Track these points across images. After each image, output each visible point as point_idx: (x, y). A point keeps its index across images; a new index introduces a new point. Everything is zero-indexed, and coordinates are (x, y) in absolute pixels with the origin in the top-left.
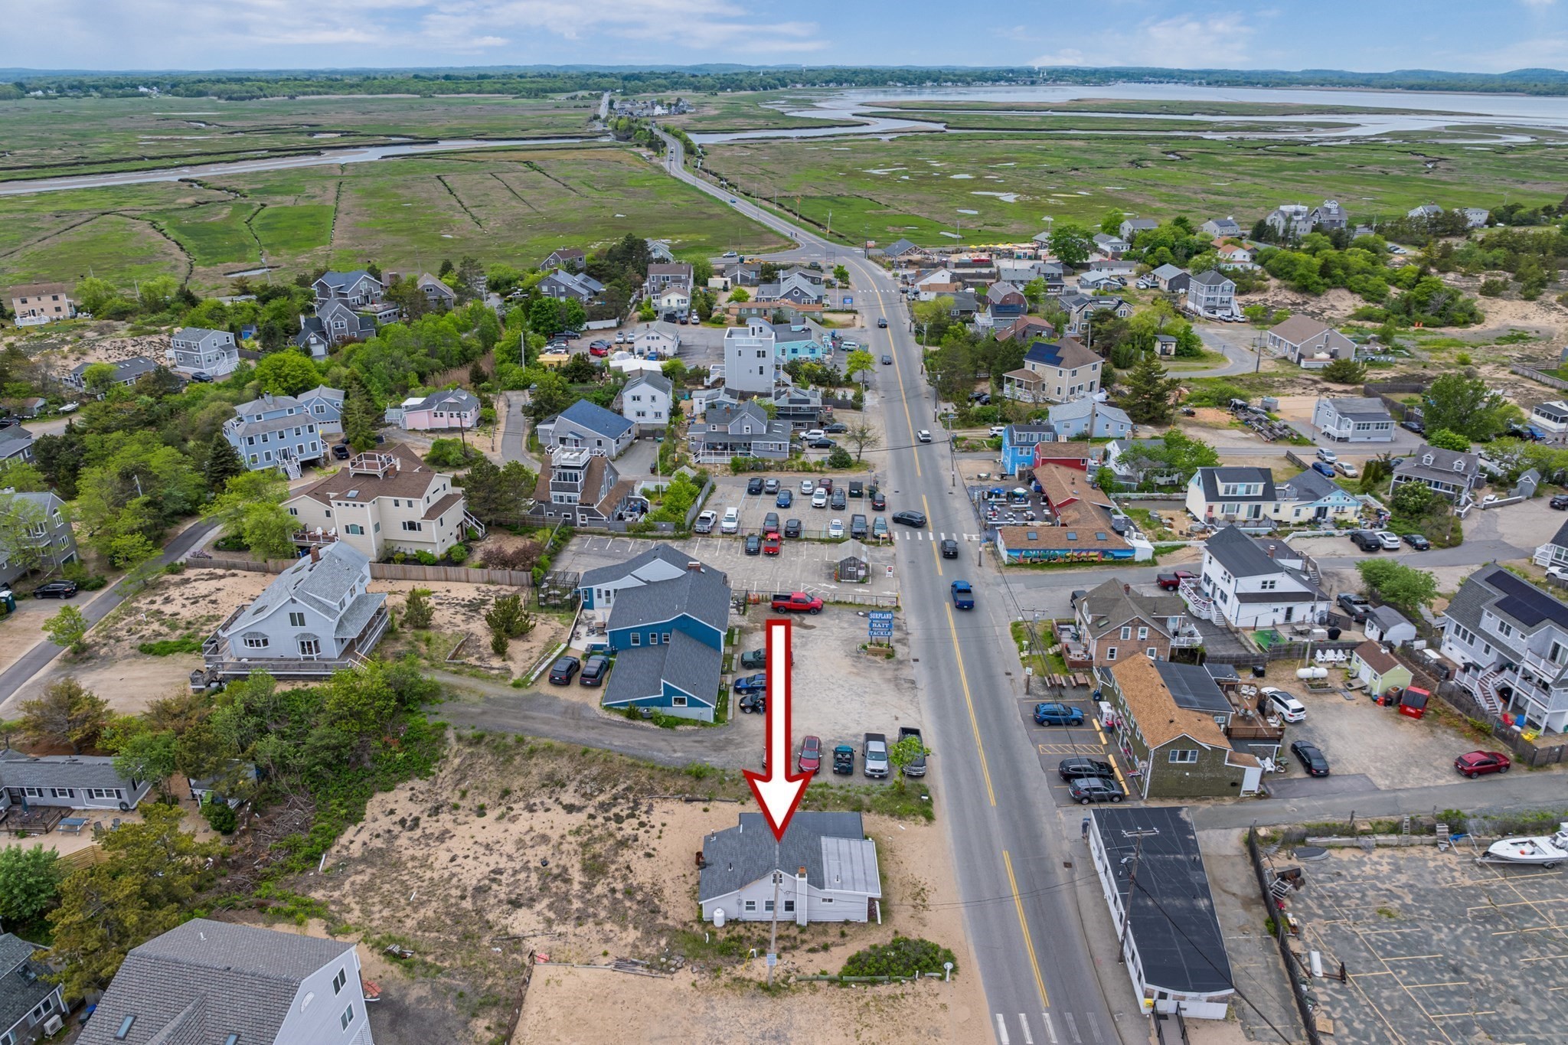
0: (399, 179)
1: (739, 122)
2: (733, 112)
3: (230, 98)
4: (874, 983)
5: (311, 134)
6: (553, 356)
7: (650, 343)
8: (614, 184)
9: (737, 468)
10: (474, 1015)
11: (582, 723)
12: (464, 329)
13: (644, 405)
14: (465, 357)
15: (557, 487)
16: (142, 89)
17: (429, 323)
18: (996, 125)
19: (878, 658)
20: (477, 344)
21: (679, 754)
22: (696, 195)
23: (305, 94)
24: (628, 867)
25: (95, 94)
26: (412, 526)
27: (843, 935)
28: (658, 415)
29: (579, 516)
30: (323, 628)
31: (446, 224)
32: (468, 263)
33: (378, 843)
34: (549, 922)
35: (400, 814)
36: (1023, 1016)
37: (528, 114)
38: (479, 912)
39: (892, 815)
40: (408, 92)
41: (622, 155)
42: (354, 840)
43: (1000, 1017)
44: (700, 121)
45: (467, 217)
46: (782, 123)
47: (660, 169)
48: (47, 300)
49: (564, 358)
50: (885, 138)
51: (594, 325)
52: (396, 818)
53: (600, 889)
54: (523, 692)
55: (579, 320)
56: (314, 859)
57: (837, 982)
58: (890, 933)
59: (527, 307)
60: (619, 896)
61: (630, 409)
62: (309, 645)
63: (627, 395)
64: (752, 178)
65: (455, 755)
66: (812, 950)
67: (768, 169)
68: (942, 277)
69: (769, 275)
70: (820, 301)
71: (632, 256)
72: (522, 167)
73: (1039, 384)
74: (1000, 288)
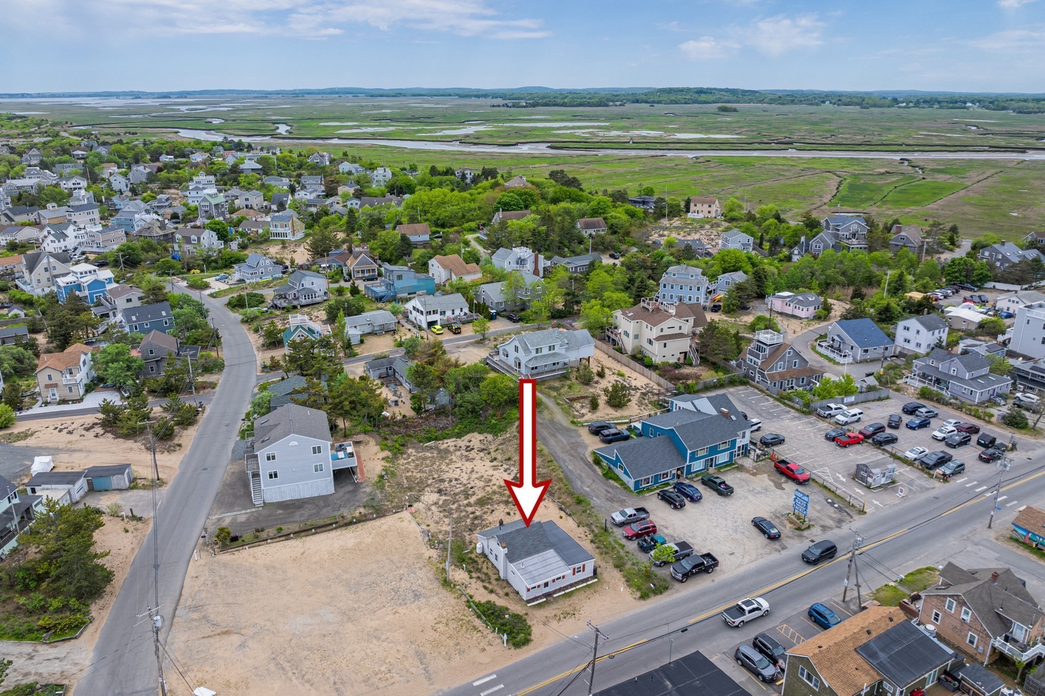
4: (479, 617)
7: (1010, 305)
9: (921, 394)
10: (364, 507)
11: (572, 452)
13: (910, 335)
15: (751, 353)
19: (789, 525)
21: (588, 489)
24: (493, 511)
25: (935, 106)
27: (507, 594)
28: (918, 345)
29: (757, 375)
30: (522, 357)
33: (452, 449)
34: (436, 504)
35: (471, 444)
36: (502, 686)
38: (428, 486)
39: (627, 581)
42: (450, 443)
43: (495, 676)
48: (706, 206)
51: (999, 286)
52: (468, 444)
53: (470, 509)
54: (573, 427)
55: (983, 279)
56: (430, 440)
57: (470, 603)
58: (524, 612)
60: (471, 516)
63: (900, 325)
66: (485, 588)
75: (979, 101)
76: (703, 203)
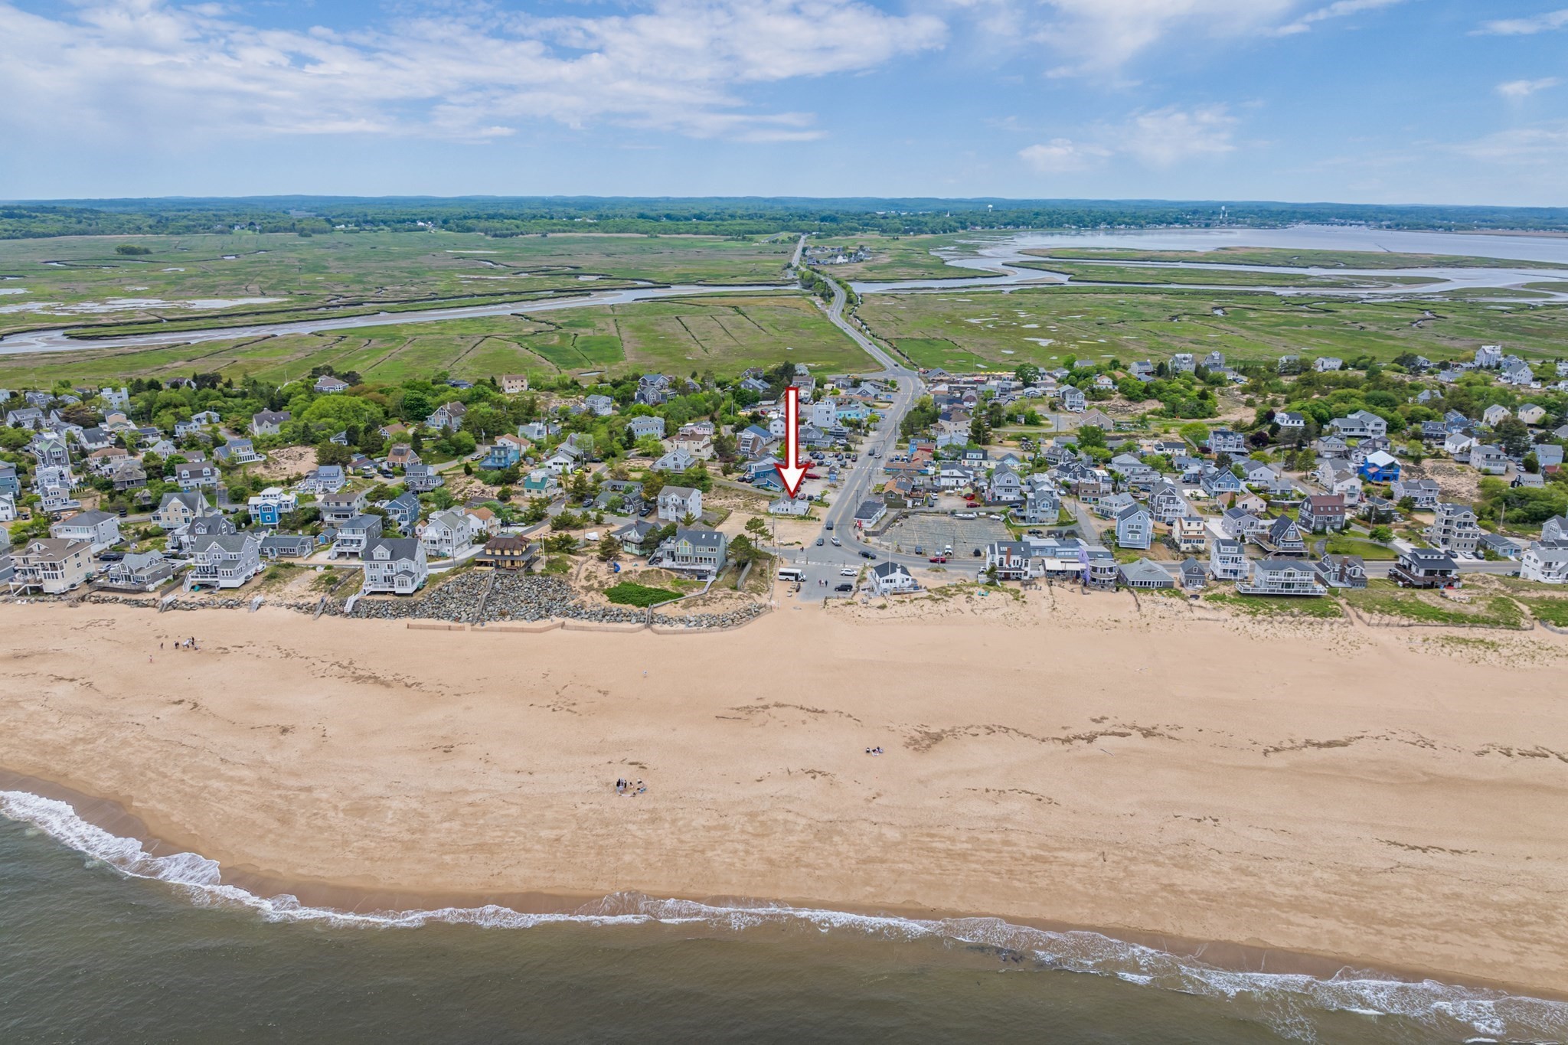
0: (652, 318)
1: (902, 271)
2: (903, 262)
3: (495, 236)
5: (577, 276)
6: (745, 413)
8: (791, 326)
9: (808, 449)
12: (707, 401)
13: (776, 428)
14: (707, 412)
16: (420, 224)
17: (692, 397)
20: (712, 407)
22: (841, 335)
23: (553, 231)
25: (386, 228)
26: (698, 450)
30: (681, 462)
31: (687, 350)
32: (707, 372)
37: (737, 260)
40: (637, 231)
41: (803, 303)
44: (870, 270)
45: (699, 347)
46: (937, 273)
47: (824, 315)
49: (749, 414)
50: (1008, 289)
51: (764, 403)
55: (757, 400)
59: (734, 393)
61: (772, 429)
62: (677, 466)
63: (772, 424)
64: (883, 324)
65: (714, 489)
67: (900, 317)
68: (943, 388)
69: (856, 384)
70: (876, 397)
71: (788, 371)
72: (731, 311)
73: (943, 429)
74: (967, 394)
75: (430, 219)
76: (516, 379)
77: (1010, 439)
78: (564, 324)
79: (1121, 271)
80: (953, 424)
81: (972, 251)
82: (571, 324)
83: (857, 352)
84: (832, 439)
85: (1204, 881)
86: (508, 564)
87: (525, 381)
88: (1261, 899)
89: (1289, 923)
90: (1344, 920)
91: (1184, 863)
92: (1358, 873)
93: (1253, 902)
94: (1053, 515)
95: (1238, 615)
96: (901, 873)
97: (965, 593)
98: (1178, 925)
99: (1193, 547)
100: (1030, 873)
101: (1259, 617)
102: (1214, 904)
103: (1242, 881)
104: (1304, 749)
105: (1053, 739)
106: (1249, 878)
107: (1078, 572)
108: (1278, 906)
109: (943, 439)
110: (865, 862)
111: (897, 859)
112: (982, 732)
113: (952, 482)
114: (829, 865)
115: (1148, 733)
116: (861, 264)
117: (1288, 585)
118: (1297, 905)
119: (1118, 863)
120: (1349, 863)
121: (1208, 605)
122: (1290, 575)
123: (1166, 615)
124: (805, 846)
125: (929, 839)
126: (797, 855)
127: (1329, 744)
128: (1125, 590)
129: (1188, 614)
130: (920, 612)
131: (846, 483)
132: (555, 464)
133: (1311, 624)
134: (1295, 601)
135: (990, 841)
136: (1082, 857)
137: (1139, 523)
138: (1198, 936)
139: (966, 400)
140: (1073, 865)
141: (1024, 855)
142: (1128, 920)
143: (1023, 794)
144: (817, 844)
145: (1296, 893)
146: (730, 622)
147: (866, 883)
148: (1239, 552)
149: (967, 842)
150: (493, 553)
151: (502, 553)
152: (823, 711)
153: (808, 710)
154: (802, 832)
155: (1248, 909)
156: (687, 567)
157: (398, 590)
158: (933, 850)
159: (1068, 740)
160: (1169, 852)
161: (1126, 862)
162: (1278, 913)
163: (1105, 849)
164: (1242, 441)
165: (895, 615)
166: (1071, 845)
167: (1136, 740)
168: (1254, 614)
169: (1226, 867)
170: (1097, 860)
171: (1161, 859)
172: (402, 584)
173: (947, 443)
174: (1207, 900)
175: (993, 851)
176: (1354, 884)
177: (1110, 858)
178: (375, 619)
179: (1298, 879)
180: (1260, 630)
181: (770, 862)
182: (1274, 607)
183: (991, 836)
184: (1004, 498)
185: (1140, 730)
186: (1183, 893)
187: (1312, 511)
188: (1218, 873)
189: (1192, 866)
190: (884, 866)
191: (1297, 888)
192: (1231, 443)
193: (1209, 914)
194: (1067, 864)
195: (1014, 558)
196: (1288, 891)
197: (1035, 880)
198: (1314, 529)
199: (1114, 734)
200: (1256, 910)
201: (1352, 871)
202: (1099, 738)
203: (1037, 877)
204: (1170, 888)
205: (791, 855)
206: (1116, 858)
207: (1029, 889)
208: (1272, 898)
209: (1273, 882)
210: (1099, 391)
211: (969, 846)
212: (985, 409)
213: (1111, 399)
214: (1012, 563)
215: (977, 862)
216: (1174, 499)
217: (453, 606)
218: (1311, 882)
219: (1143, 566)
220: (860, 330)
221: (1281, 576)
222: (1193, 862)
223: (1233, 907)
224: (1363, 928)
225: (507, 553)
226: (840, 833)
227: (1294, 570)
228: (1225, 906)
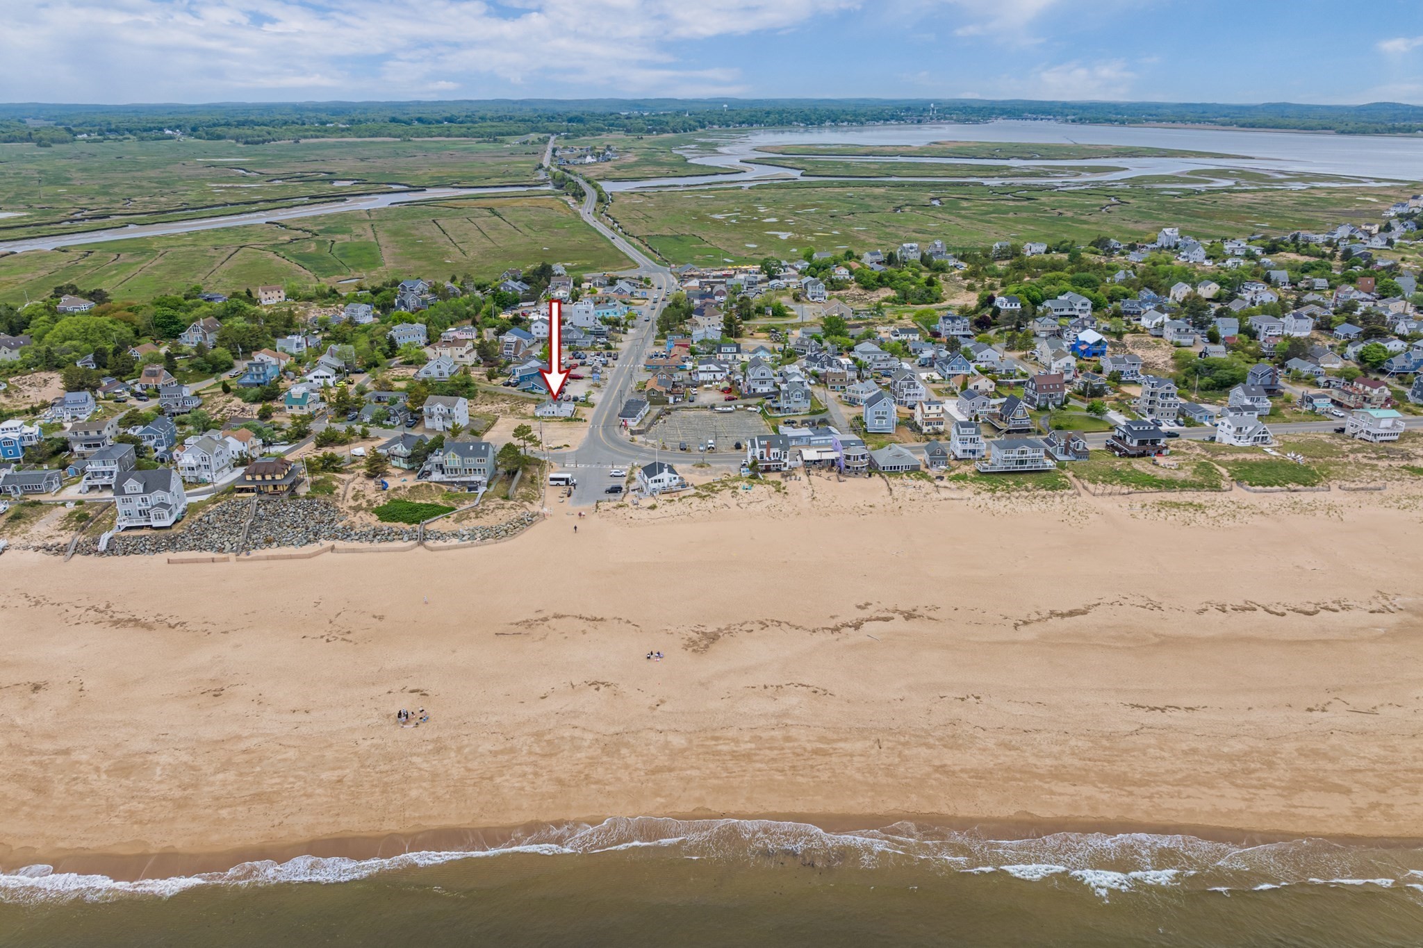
0: (409, 222)
1: (648, 170)
2: (648, 160)
3: (247, 143)
5: (332, 181)
6: (506, 315)
8: (547, 226)
9: (570, 349)
12: (468, 305)
13: (539, 330)
14: (468, 316)
16: (168, 132)
17: (452, 301)
18: (842, 171)
20: (473, 311)
22: (595, 234)
23: (305, 137)
26: (461, 356)
28: (544, 334)
30: (445, 369)
31: (445, 254)
32: (467, 276)
37: (490, 161)
40: (390, 135)
41: (556, 203)
44: (618, 169)
45: (457, 250)
46: (680, 170)
47: (577, 214)
48: (276, 292)
49: (510, 316)
50: (747, 185)
51: (524, 304)
54: (496, 387)
55: (517, 302)
59: (494, 296)
61: (534, 331)
62: (441, 374)
63: (533, 326)
64: (634, 221)
65: (480, 395)
67: (649, 214)
68: (695, 283)
69: (612, 282)
70: (632, 294)
71: (545, 273)
72: (487, 213)
73: (697, 324)
74: (718, 288)
76: (272, 290)
77: (759, 331)
78: (321, 231)
79: (847, 166)
80: (706, 319)
81: (711, 148)
82: (328, 231)
83: (611, 250)
84: (593, 338)
85: (971, 759)
86: (271, 489)
87: (282, 292)
88: (1025, 772)
89: (1052, 793)
90: (1099, 785)
91: (953, 743)
92: (1108, 738)
93: (1018, 776)
94: (806, 405)
95: (979, 493)
96: (689, 780)
97: (730, 488)
98: (951, 805)
99: (933, 429)
100: (812, 767)
101: (998, 494)
102: (983, 781)
103: (1006, 756)
104: (1050, 620)
105: (823, 629)
106: (1012, 753)
107: (833, 460)
108: (1041, 777)
109: (698, 334)
110: (653, 772)
111: (684, 766)
112: (757, 627)
113: (710, 377)
114: (619, 779)
115: (909, 616)
116: (609, 164)
117: (1022, 462)
118: (1057, 775)
119: (893, 749)
120: (1100, 729)
121: (952, 485)
122: (1023, 452)
123: (916, 497)
124: (593, 762)
125: (714, 743)
126: (586, 772)
127: (1071, 614)
128: (877, 475)
129: (935, 495)
130: (689, 510)
131: (609, 382)
132: (315, 377)
133: (1044, 497)
134: (1028, 476)
135: (772, 739)
136: (859, 746)
137: (884, 409)
138: (972, 815)
139: (717, 294)
140: (852, 755)
141: (805, 749)
142: (906, 805)
143: (800, 687)
144: (605, 759)
145: (1055, 763)
146: (503, 533)
147: (657, 795)
148: (976, 433)
149: (750, 742)
150: (254, 479)
151: (263, 477)
152: (602, 619)
153: (587, 619)
154: (590, 747)
155: (1014, 783)
156: (457, 480)
157: (155, 524)
158: (718, 753)
159: (836, 629)
160: (939, 733)
161: (900, 747)
162: (1041, 784)
163: (880, 736)
164: (968, 324)
165: (666, 515)
166: (848, 736)
167: (899, 623)
168: (993, 491)
169: (991, 744)
170: (873, 747)
171: (931, 741)
172: (159, 517)
173: (701, 337)
174: (976, 777)
175: (776, 748)
176: (1105, 749)
177: (885, 744)
178: (132, 556)
179: (1056, 749)
180: (1000, 506)
181: (560, 782)
182: (1011, 483)
183: (773, 733)
184: (759, 390)
185: (902, 613)
186: (954, 772)
187: (1036, 390)
188: (984, 750)
189: (960, 745)
190: (672, 774)
191: (1056, 758)
192: (958, 327)
193: (980, 791)
194: (846, 755)
195: (773, 451)
196: (1048, 762)
197: (817, 774)
198: (1038, 406)
199: (878, 619)
200: (1021, 783)
201: (1102, 737)
202: (865, 624)
203: (818, 770)
204: (942, 769)
205: (580, 772)
206: (890, 744)
207: (812, 784)
208: (1035, 770)
209: (1034, 754)
210: (837, 281)
211: (753, 746)
212: (735, 302)
213: (849, 288)
214: (771, 456)
215: (761, 761)
216: (914, 384)
217: (216, 536)
218: (1068, 751)
219: (891, 451)
220: (612, 229)
221: (1015, 454)
222: (960, 742)
223: (1001, 783)
224: (1117, 791)
225: (268, 477)
226: (627, 745)
227: (1026, 448)
228: (993, 782)
